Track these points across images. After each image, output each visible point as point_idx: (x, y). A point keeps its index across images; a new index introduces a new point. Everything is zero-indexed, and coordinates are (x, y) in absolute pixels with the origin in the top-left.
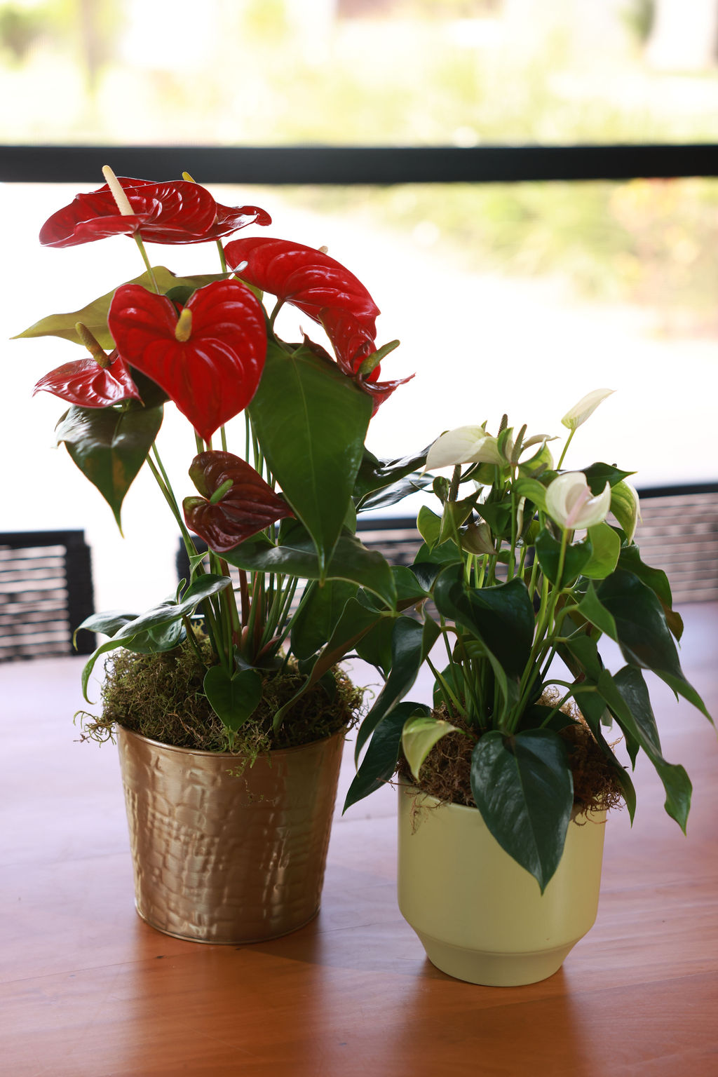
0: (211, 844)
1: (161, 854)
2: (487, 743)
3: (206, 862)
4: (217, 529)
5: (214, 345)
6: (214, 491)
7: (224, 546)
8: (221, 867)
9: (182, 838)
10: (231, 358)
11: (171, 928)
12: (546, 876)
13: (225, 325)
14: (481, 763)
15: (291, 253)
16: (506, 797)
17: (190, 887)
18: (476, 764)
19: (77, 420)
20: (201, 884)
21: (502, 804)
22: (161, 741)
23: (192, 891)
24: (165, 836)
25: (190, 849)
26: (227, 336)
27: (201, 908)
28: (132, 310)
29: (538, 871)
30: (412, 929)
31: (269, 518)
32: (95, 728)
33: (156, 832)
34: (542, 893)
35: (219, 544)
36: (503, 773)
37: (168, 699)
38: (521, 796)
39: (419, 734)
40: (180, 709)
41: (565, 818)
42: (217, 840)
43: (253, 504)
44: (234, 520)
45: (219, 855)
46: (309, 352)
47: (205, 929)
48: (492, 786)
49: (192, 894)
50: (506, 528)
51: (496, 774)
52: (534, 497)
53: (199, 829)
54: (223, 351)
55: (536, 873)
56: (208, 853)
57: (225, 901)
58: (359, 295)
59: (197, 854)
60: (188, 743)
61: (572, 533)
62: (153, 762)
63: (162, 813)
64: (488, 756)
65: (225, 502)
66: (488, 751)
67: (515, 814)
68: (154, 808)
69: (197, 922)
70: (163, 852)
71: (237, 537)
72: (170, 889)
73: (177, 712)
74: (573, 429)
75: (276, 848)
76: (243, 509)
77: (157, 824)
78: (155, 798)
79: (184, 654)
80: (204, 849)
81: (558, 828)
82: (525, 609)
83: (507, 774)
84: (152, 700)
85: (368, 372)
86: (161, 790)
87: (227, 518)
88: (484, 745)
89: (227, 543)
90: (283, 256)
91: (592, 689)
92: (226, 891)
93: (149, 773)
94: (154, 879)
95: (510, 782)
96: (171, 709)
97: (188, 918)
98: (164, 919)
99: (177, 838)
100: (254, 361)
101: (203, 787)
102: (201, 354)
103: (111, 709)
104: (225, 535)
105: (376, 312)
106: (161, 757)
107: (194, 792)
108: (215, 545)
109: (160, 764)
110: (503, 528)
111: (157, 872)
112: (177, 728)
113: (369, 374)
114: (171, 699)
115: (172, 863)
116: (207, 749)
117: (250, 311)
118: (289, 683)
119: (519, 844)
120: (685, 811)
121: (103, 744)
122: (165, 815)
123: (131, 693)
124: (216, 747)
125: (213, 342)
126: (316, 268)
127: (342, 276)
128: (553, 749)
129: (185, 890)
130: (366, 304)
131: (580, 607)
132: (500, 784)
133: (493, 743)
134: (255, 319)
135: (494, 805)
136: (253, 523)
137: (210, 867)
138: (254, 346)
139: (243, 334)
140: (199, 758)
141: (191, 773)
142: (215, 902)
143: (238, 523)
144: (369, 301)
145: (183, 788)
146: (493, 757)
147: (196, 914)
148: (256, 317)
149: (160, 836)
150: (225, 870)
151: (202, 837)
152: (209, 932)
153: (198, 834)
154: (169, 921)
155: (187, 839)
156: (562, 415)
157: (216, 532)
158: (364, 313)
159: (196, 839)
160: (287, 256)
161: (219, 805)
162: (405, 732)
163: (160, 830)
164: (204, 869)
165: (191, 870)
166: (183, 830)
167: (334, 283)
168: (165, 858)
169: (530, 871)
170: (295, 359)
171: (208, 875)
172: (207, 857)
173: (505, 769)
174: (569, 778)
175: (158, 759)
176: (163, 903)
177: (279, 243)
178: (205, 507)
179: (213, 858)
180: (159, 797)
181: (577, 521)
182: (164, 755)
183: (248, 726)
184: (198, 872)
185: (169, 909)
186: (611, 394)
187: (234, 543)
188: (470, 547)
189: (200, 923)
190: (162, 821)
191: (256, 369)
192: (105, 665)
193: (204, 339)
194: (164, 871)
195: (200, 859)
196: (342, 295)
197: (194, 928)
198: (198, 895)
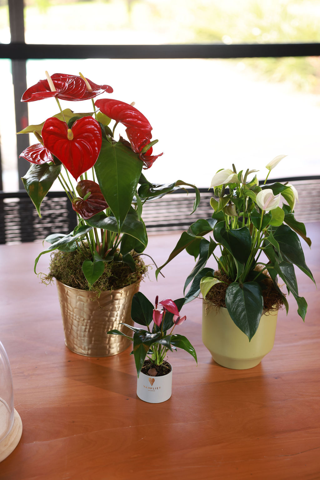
0: (87, 323)
1: (70, 324)
2: (232, 287)
3: (86, 329)
4: (85, 211)
5: (82, 142)
6: (85, 195)
7: (87, 217)
8: (91, 330)
9: (77, 320)
10: (88, 147)
11: (75, 350)
12: (251, 335)
13: (86, 134)
14: (230, 294)
15: (120, 105)
16: (238, 306)
17: (81, 337)
18: (227, 294)
19: (34, 167)
20: (84, 336)
21: (237, 309)
22: (68, 285)
23: (81, 338)
24: (71, 318)
25: (80, 324)
26: (87, 138)
27: (85, 345)
28: (51, 128)
29: (248, 334)
30: (208, 351)
31: (104, 207)
32: (47, 278)
33: (68, 317)
34: (250, 341)
35: (85, 216)
36: (238, 297)
37: (70, 270)
38: (244, 306)
39: (206, 283)
40: (75, 274)
41: (260, 314)
42: (89, 321)
43: (100, 200)
44: (91, 207)
45: (90, 326)
46: (121, 144)
47: (87, 352)
48: (233, 302)
49: (81, 339)
50: (242, 207)
51: (235, 298)
52: (252, 197)
53: (83, 318)
54: (86, 144)
55: (247, 334)
56: (86, 326)
57: (93, 342)
58: (145, 122)
59: (83, 325)
60: (77, 286)
61: (265, 211)
62: (66, 292)
63: (70, 310)
64: (232, 291)
65: (89, 200)
66: (232, 289)
67: (241, 312)
68: (67, 308)
69: (83, 349)
70: (71, 324)
71: (91, 214)
72: (74, 337)
73: (74, 275)
74: (270, 170)
75: (111, 325)
76: (96, 202)
77: (68, 314)
78: (67, 305)
79: (78, 253)
80: (85, 324)
81: (257, 318)
82: (248, 238)
83: (239, 298)
84: (65, 270)
85: (145, 152)
86: (69, 302)
87: (89, 206)
88: (231, 287)
89: (88, 216)
90: (116, 106)
91: (272, 267)
92: (93, 339)
93: (65, 296)
94: (69, 333)
95: (240, 301)
96: (72, 274)
97: (81, 347)
98: (73, 347)
99: (76, 320)
100: (97, 149)
101: (84, 303)
102: (77, 144)
103: (52, 272)
104: (87, 213)
105: (151, 129)
106: (69, 291)
107: (80, 304)
108: (84, 217)
109: (68, 293)
110: (240, 207)
111: (69, 330)
112: (73, 281)
113: (145, 153)
114: (72, 270)
115: (74, 328)
116: (84, 289)
117: (96, 129)
118: (116, 265)
119: (242, 323)
120: (304, 314)
121: (47, 285)
122: (71, 311)
123: (59, 267)
124: (87, 289)
125: (82, 140)
126: (129, 111)
127: (138, 114)
128: (257, 289)
129: (79, 338)
130: (148, 125)
131: (268, 238)
132: (236, 301)
133: (234, 287)
134: (98, 132)
135: (234, 309)
136: (98, 208)
137: (87, 330)
138: (97, 143)
139: (93, 138)
140: (82, 292)
141: (79, 297)
142: (90, 342)
143: (93, 208)
144: (149, 125)
145: (76, 302)
146: (235, 291)
147: (83, 346)
148: (99, 131)
149: (70, 318)
150: (92, 332)
151: (84, 320)
152: (88, 353)
153: (83, 319)
154: (74, 348)
155: (79, 320)
156: (266, 165)
157: (84, 212)
158: (147, 129)
159: (82, 320)
160: (118, 106)
161: (90, 309)
162: (201, 282)
163: (70, 316)
164: (85, 331)
165: (81, 331)
166: (77, 317)
167: (135, 117)
168: (72, 326)
169: (245, 333)
170: (115, 147)
171: (87, 333)
172: (86, 327)
173: (239, 296)
174: (262, 300)
175: (67, 292)
176: (72, 341)
177: (115, 101)
178: (81, 201)
179: (88, 327)
180: (69, 305)
181: (267, 207)
182: (70, 290)
183: (99, 282)
184: (83, 332)
185: (74, 344)
186: (285, 157)
187: (90, 216)
188: (228, 213)
189: (85, 349)
190: (70, 313)
191: (97, 152)
192: (51, 255)
193: (78, 140)
194: (72, 331)
195: (84, 327)
196: (139, 122)
197: (83, 351)
198: (84, 340)
